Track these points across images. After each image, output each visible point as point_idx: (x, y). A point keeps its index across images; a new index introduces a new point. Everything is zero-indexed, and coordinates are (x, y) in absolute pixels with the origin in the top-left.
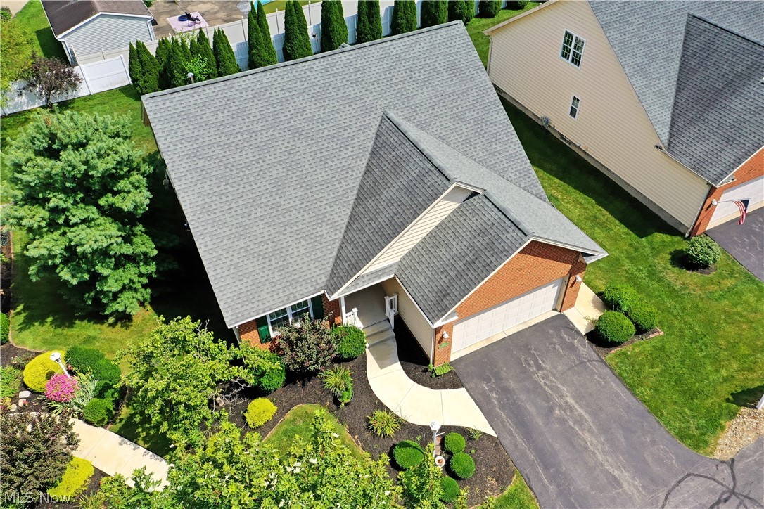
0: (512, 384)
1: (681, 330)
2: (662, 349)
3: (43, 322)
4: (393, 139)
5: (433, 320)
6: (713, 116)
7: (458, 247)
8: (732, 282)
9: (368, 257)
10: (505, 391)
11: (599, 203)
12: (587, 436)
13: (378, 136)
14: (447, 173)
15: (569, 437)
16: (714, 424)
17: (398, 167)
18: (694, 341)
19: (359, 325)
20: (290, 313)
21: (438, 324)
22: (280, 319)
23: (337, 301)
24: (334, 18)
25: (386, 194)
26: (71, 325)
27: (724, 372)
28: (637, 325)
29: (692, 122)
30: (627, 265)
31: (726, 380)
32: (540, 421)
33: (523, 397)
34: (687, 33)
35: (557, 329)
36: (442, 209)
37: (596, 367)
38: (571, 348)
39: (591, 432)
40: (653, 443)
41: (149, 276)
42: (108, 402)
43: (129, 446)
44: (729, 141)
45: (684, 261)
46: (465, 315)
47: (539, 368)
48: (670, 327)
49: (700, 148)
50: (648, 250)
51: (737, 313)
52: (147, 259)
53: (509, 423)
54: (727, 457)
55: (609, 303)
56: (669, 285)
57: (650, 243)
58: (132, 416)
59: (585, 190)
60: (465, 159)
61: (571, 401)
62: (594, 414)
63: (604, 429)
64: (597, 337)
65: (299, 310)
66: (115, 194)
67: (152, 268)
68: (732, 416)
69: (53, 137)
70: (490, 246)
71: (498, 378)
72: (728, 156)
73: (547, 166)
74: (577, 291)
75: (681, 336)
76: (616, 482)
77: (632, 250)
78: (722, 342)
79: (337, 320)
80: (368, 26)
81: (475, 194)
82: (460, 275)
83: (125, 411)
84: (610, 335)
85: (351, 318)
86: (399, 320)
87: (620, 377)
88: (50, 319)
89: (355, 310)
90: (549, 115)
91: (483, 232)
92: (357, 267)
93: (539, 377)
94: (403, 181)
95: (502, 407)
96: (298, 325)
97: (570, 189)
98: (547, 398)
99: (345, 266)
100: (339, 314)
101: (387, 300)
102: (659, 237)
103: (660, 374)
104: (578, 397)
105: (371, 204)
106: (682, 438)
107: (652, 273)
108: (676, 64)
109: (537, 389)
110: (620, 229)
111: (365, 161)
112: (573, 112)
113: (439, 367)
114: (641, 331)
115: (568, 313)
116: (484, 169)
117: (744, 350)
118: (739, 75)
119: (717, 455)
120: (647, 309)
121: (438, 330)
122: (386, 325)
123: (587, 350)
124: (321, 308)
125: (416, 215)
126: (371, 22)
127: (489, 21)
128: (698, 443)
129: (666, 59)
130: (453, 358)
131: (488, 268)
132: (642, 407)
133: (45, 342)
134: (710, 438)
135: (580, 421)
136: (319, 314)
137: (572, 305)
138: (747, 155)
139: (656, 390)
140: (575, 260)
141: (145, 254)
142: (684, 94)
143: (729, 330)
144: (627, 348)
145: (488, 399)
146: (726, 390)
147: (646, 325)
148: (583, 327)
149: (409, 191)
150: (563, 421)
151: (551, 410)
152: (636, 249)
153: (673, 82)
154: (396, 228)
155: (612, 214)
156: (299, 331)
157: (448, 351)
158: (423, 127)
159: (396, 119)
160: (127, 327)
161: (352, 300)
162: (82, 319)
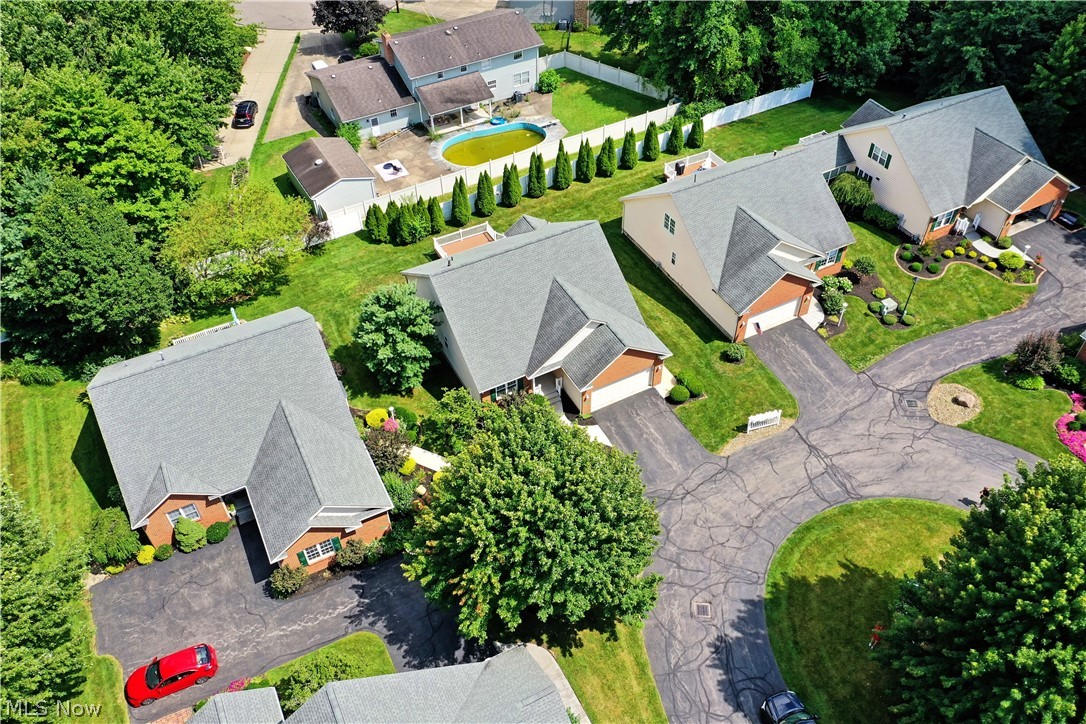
0: (623, 423)
1: (717, 396)
2: (705, 405)
3: (362, 396)
4: (559, 294)
5: (580, 388)
6: (742, 274)
7: (593, 352)
8: (751, 369)
9: (548, 357)
10: (619, 427)
11: (686, 322)
12: (659, 447)
13: (551, 291)
14: (587, 314)
15: (650, 447)
16: (723, 440)
17: (562, 310)
18: (722, 401)
19: (542, 394)
20: (506, 387)
21: (583, 390)
22: (501, 390)
23: (531, 381)
24: (512, 183)
25: (556, 324)
26: (379, 397)
27: (735, 417)
28: (691, 392)
29: (731, 276)
30: (695, 359)
31: (735, 420)
32: (635, 440)
33: (628, 429)
34: (736, 218)
35: (650, 396)
36: (585, 333)
37: (668, 414)
38: (657, 405)
39: (660, 444)
40: (691, 449)
41: (425, 369)
42: (414, 433)
43: (428, 453)
44: (748, 289)
45: (726, 358)
46: (598, 387)
47: (638, 415)
48: (712, 394)
49: (734, 293)
50: (709, 351)
51: (749, 386)
52: (425, 359)
53: (620, 441)
54: (726, 455)
55: (679, 381)
56: (716, 371)
57: (711, 347)
58: (427, 440)
59: (678, 312)
60: (598, 304)
61: (652, 430)
62: (664, 437)
63: (668, 443)
64: (671, 400)
65: (511, 386)
66: (414, 326)
67: (428, 364)
68: (734, 437)
69: (390, 299)
70: (609, 351)
71: (616, 420)
72: (746, 299)
73: (657, 296)
74: (660, 374)
75: (716, 399)
76: (670, 466)
77: (699, 351)
78: (737, 401)
79: (530, 391)
80: (536, 184)
81: (601, 325)
82: (593, 366)
83: (422, 438)
84: (677, 397)
85: (537, 390)
86: (563, 391)
87: (680, 420)
88: (366, 394)
89: (540, 386)
90: (661, 261)
91: (605, 344)
92: (541, 362)
93: (637, 420)
94: (565, 318)
95: (617, 434)
96: (511, 393)
97: (669, 312)
98: (641, 429)
99: (536, 362)
100: (531, 388)
101: (557, 380)
102: (717, 343)
103: (701, 418)
104: (657, 429)
105: (548, 329)
106: (706, 447)
107: (708, 365)
108: (727, 239)
109: (635, 425)
110: (695, 338)
111: (544, 305)
112: (673, 262)
113: (584, 415)
114: (693, 395)
115: (657, 387)
116: (609, 309)
117: (748, 404)
118: (757, 250)
119: (722, 454)
120: (697, 383)
121: (583, 394)
122: (556, 394)
123: (664, 406)
124: (523, 384)
125: (572, 336)
126: (539, 183)
127: (629, 172)
128: (714, 449)
129: (722, 236)
130: (592, 411)
131: (607, 362)
132: (689, 433)
133: (368, 405)
134: (720, 447)
135: (655, 440)
136: (521, 387)
137: (659, 382)
138: (755, 298)
139: (698, 425)
140: (656, 359)
141: (424, 357)
142: (730, 258)
143: (742, 395)
144: (686, 405)
145: (610, 430)
146: (734, 425)
147: (696, 392)
148: (664, 394)
149: (568, 323)
150: (647, 440)
151: (642, 435)
152: (702, 350)
153: (725, 251)
154: (561, 343)
155: (692, 329)
156: (511, 396)
157: (589, 406)
158: (576, 285)
159: (561, 282)
160: (411, 397)
161: (539, 380)
162: (384, 393)
